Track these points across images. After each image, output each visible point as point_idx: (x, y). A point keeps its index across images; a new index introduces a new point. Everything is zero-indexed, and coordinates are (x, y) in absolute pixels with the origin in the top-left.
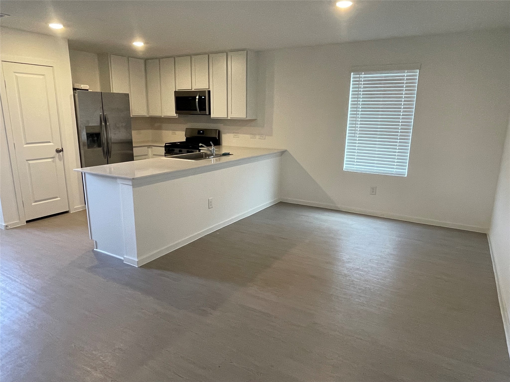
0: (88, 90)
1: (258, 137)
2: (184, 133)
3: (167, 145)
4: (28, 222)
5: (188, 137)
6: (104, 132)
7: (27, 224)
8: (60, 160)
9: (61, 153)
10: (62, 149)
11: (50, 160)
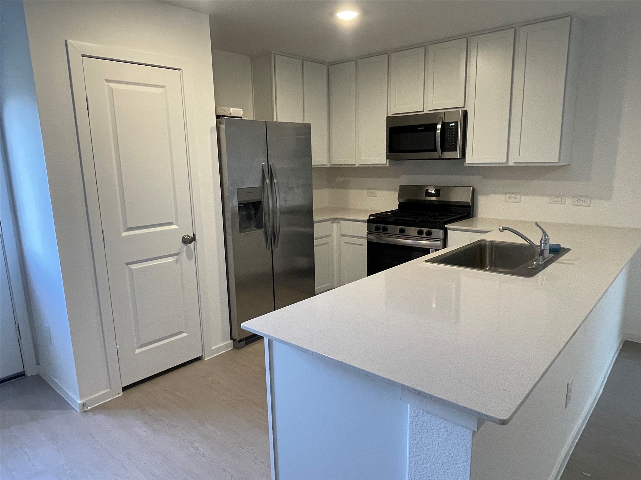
0: (241, 118)
1: (569, 201)
2: (397, 194)
3: (371, 217)
4: (125, 389)
5: (402, 201)
6: (268, 198)
7: (125, 392)
8: (190, 258)
9: (191, 245)
10: (193, 237)
11: (171, 259)
